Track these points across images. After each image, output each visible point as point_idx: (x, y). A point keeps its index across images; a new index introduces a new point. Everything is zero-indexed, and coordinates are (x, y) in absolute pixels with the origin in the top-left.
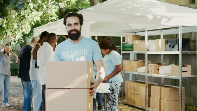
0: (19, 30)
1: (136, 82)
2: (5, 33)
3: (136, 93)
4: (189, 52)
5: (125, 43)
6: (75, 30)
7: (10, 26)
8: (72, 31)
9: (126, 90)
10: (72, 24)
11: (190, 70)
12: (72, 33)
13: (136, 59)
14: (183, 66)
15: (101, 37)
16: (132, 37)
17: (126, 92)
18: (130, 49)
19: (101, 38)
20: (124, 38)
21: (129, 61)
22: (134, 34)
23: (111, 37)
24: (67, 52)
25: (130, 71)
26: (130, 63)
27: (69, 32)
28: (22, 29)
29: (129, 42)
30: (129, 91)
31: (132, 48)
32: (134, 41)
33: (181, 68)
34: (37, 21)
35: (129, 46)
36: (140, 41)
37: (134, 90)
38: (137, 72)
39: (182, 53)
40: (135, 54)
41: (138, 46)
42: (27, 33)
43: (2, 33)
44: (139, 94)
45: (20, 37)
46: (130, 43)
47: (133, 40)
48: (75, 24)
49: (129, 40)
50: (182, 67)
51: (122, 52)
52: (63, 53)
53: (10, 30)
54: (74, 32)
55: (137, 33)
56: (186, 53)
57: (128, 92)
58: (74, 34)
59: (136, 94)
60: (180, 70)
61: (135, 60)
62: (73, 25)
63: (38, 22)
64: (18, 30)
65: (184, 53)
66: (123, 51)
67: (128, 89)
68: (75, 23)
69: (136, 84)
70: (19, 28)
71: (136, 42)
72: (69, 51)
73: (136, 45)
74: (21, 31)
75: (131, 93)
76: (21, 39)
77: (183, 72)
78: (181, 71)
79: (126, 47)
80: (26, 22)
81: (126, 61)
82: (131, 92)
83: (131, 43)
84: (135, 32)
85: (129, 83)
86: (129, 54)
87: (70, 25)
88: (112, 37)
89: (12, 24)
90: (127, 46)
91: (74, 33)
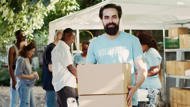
0: (29, 24)
1: (184, 88)
2: (11, 29)
3: (184, 103)
5: (168, 38)
6: (113, 23)
7: (17, 19)
8: (110, 24)
9: (171, 100)
12: (109, 27)
13: (184, 59)
15: (136, 30)
16: (177, 30)
17: (171, 103)
18: (175, 46)
19: (137, 32)
20: (167, 32)
21: (174, 62)
22: (180, 26)
23: (150, 30)
24: (104, 50)
25: (176, 75)
26: (175, 64)
27: (105, 25)
28: (33, 22)
29: (174, 36)
30: (175, 101)
31: (177, 44)
32: (180, 36)
34: (50, 11)
35: (174, 41)
36: (187, 35)
37: (182, 99)
38: (185, 75)
40: (182, 52)
41: (185, 42)
42: (40, 28)
43: (8, 29)
44: (187, 104)
45: (30, 33)
46: (174, 39)
47: (179, 34)
48: (113, 16)
49: (173, 34)
51: (166, 50)
52: (99, 51)
53: (18, 24)
54: (111, 26)
55: (184, 25)
57: (173, 102)
58: (111, 28)
59: (184, 105)
61: (182, 61)
62: (111, 17)
63: (53, 12)
64: (27, 24)
66: (166, 48)
67: (173, 99)
68: (113, 15)
69: (184, 91)
70: (29, 21)
71: (182, 37)
72: (106, 49)
73: (183, 40)
74: (31, 26)
75: (178, 104)
76: (31, 37)
79: (170, 44)
80: (38, 14)
81: (170, 62)
82: (178, 102)
83: (176, 38)
84: (182, 24)
85: (175, 90)
86: (175, 53)
87: (107, 17)
88: (152, 30)
89: (20, 17)
90: (172, 42)
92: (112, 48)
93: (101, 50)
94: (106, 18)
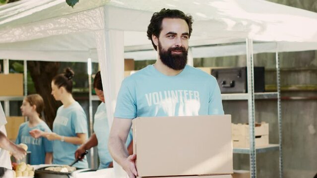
4: (265, 95)
10: (178, 33)
11: (268, 133)
12: (173, 53)
14: (257, 125)
33: (253, 129)
39: (254, 98)
48: (183, 34)
50: (254, 127)
51: (92, 97)
52: (146, 95)
56: (261, 98)
58: (177, 56)
60: (252, 133)
62: (179, 36)
65: (257, 98)
68: (184, 32)
72: (160, 93)
77: (257, 137)
78: (253, 136)
87: (173, 35)
91: (179, 53)
92: (172, 92)
93: (150, 94)
94: (169, 36)
